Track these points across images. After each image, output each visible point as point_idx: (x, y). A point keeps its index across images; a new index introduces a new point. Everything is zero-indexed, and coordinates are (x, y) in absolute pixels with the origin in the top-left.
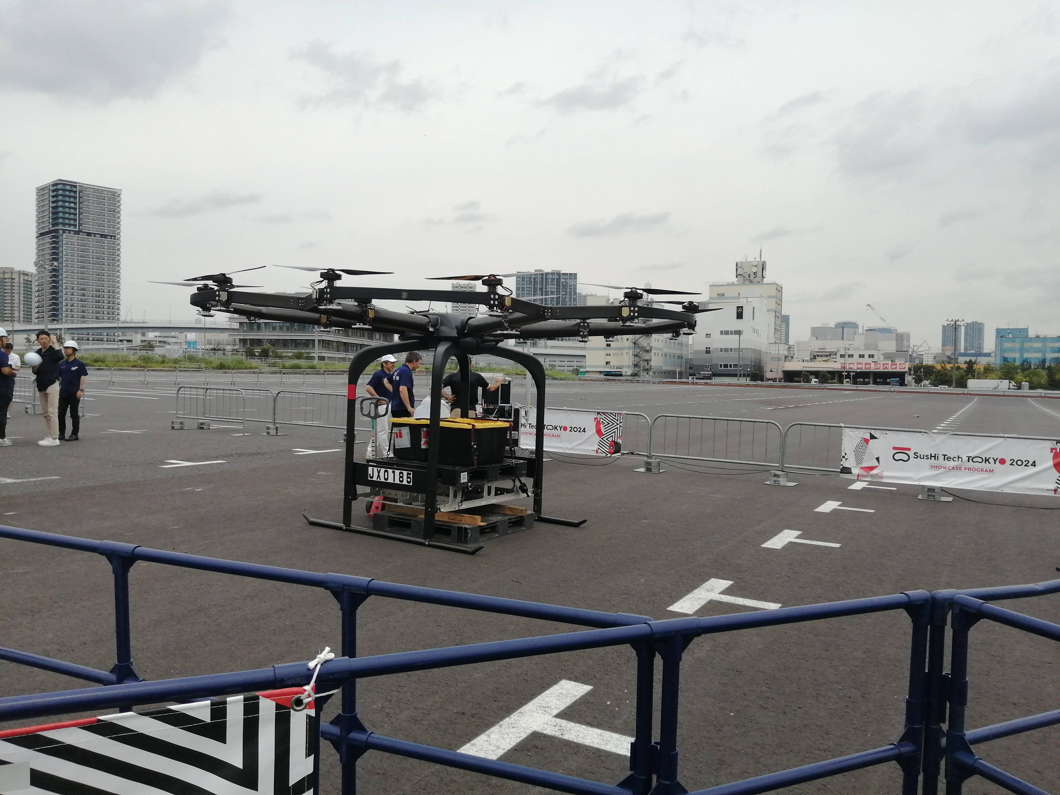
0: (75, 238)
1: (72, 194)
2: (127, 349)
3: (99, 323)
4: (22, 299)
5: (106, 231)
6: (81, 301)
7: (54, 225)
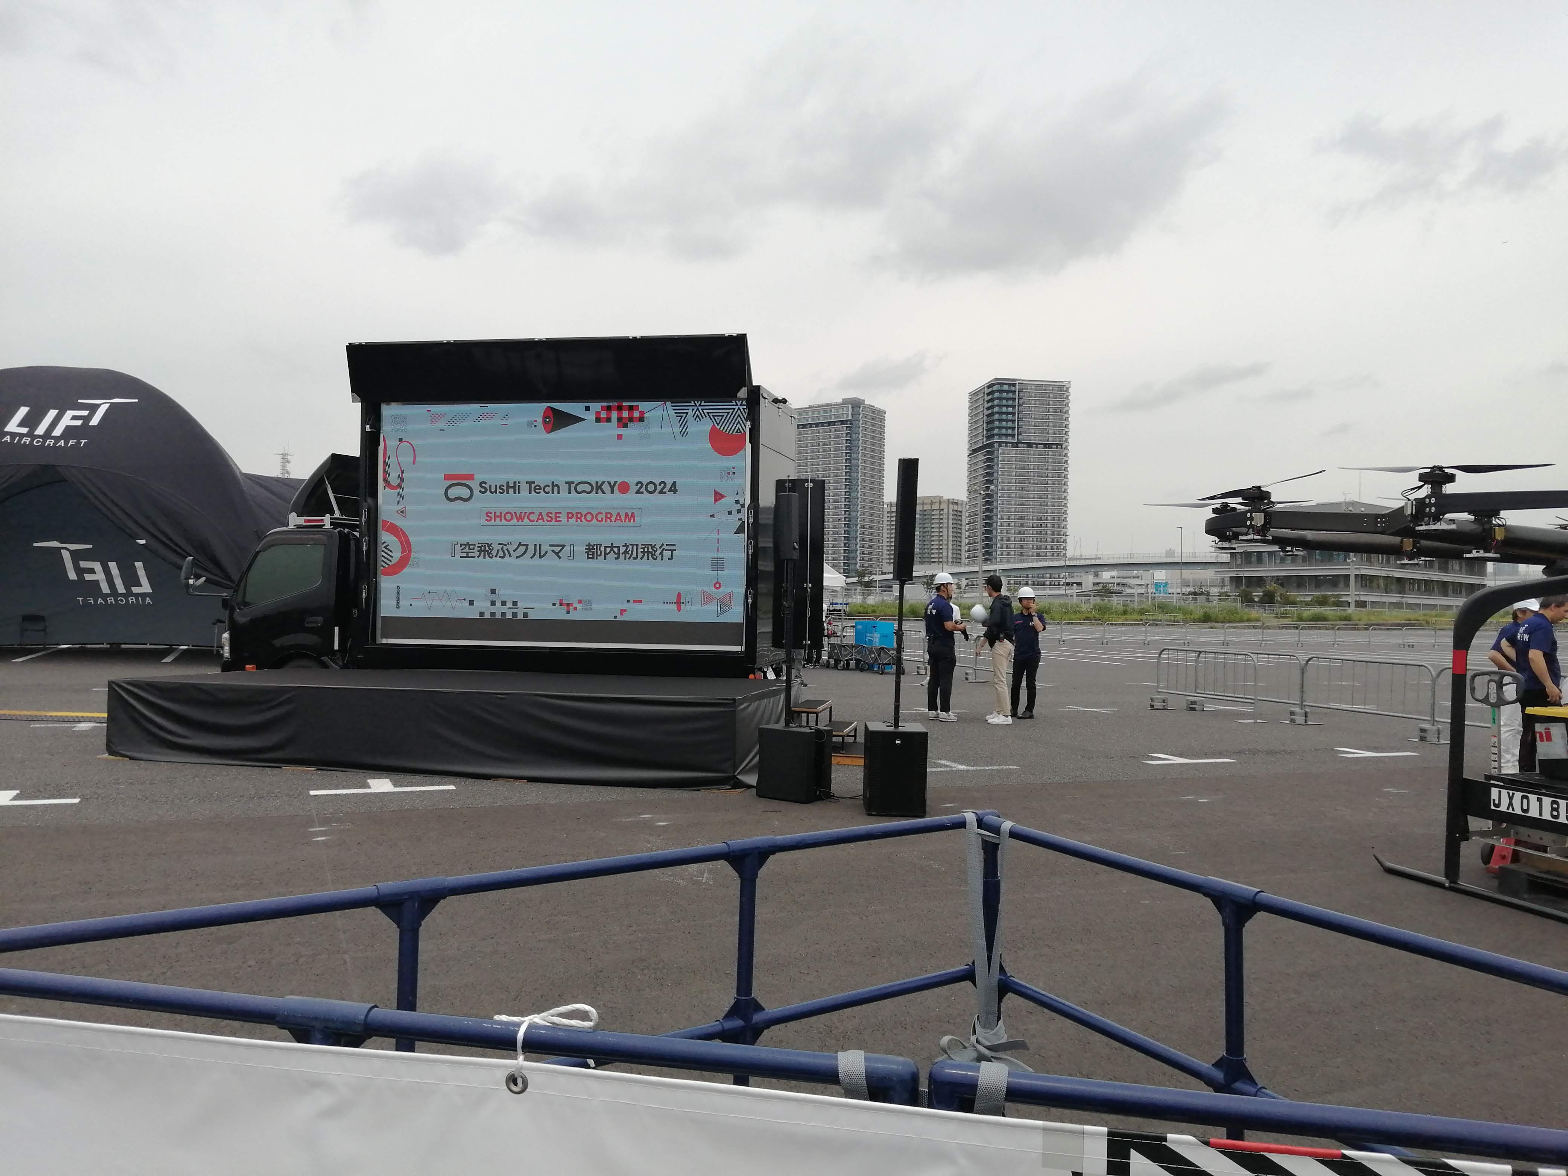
0: (1012, 452)
1: (1010, 395)
2: (1077, 596)
3: (1041, 561)
4: (951, 534)
5: (1050, 439)
6: (1020, 533)
7: (988, 438)
